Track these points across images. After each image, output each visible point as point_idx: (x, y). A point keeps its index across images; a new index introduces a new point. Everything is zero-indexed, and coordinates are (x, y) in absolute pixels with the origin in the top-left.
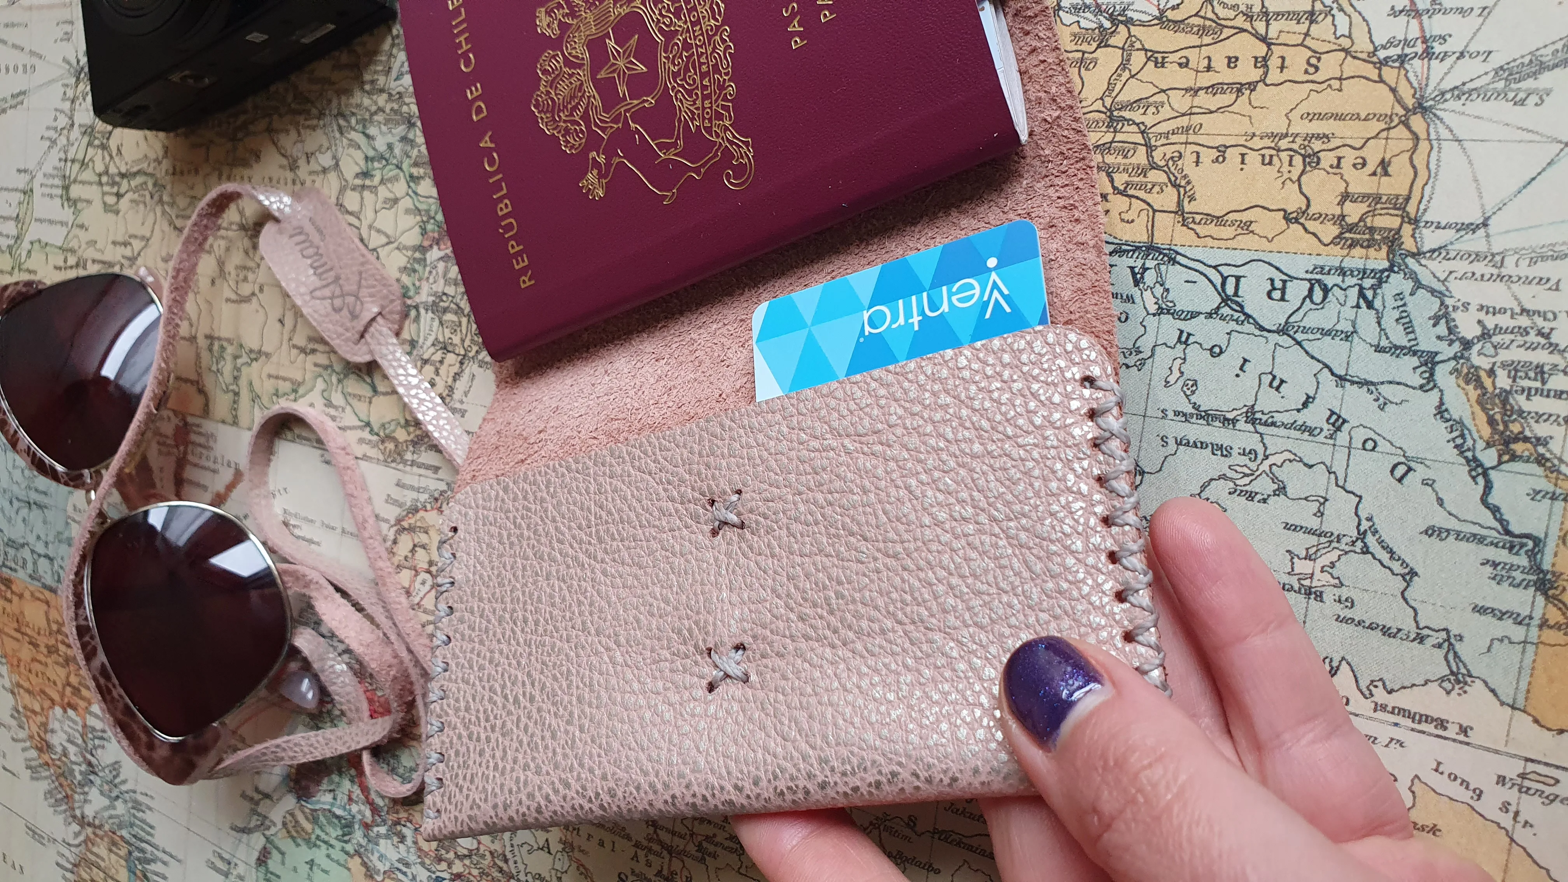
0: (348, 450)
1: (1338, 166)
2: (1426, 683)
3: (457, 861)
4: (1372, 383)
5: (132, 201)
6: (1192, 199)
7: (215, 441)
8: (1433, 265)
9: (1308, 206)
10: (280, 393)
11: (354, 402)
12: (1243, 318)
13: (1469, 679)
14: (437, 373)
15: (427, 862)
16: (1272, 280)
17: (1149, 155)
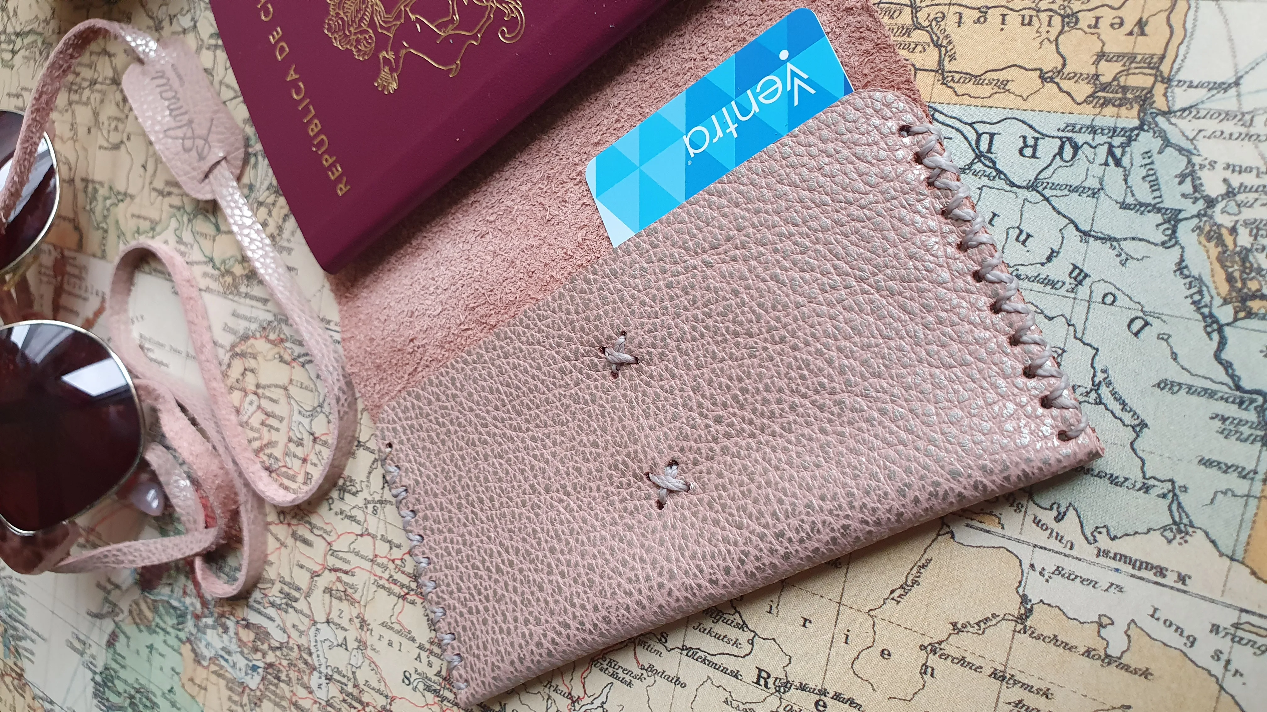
0: (194, 283)
1: (1096, 26)
2: (1149, 531)
3: (270, 652)
4: (1115, 239)
5: (25, 57)
6: (952, 58)
7: (87, 273)
8: (1183, 124)
9: (1064, 65)
10: (141, 230)
11: (201, 240)
12: (994, 174)
13: (1190, 530)
14: (270, 213)
15: (246, 651)
16: (1025, 138)
17: (914, 16)
